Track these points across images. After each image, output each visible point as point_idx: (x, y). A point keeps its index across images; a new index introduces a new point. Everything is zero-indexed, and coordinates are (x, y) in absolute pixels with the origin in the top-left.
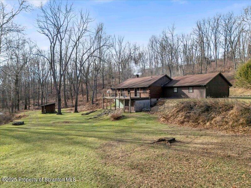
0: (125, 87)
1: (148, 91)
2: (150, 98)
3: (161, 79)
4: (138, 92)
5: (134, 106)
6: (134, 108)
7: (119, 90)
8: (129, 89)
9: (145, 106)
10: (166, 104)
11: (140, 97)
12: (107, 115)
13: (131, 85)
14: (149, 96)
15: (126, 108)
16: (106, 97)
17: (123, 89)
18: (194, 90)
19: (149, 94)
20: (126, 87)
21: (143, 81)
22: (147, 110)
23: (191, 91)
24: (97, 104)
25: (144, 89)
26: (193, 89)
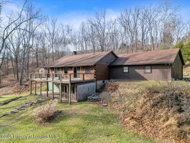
0: (60, 65)
1: (93, 71)
2: (96, 80)
3: (106, 56)
4: (78, 72)
5: (75, 93)
6: (74, 95)
7: (53, 69)
8: (65, 69)
9: (90, 91)
10: (120, 90)
11: (84, 79)
12: (34, 108)
13: (69, 64)
14: (95, 77)
15: (63, 94)
16: (35, 79)
17: (58, 68)
18: (153, 70)
19: (94, 75)
20: (62, 66)
21: (84, 59)
22: (95, 99)
23: (149, 71)
24: (27, 85)
25: (87, 68)
26: (151, 69)
